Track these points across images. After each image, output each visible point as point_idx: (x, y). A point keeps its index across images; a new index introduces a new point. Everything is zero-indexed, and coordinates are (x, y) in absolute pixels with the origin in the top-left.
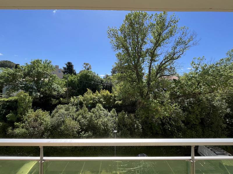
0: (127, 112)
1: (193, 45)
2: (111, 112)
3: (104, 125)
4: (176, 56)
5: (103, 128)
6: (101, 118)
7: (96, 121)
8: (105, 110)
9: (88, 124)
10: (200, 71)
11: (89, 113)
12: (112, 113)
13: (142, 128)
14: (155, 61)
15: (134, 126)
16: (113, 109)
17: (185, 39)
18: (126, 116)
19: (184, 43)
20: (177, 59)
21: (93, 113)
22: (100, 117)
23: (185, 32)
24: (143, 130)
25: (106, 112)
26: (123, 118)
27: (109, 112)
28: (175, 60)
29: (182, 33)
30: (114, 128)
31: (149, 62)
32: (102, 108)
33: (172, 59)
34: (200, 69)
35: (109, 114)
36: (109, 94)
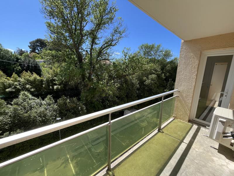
0: (68, 97)
1: (125, 37)
2: (46, 99)
3: (40, 116)
4: (113, 43)
5: (41, 119)
6: (33, 109)
7: (26, 115)
8: (36, 99)
9: (11, 121)
10: (127, 58)
11: (9, 106)
12: (48, 101)
13: (86, 109)
14: (96, 44)
15: (78, 109)
16: (49, 96)
17: (121, 29)
18: (68, 100)
19: (120, 33)
20: (114, 46)
21: (17, 104)
22: (31, 108)
23: (121, 23)
24: (87, 111)
25: (38, 101)
26: (65, 104)
27: (43, 99)
28: (111, 47)
29: (119, 23)
30: (55, 116)
31: (90, 44)
32: (30, 96)
33: (111, 45)
34: (127, 57)
35: (44, 102)
36: (38, 78)
